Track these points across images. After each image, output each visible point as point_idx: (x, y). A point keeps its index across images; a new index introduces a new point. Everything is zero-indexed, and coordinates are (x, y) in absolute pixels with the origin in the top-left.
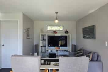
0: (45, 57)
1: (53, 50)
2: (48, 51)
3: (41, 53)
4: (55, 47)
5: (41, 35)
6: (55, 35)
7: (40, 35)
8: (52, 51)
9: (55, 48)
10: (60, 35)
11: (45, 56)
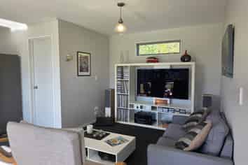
0: (126, 121)
1: (144, 105)
2: (132, 106)
3: (118, 109)
4: (154, 98)
5: (118, 67)
6: (155, 68)
7: (116, 68)
8: (141, 107)
9: (154, 102)
10: (168, 67)
11: (126, 117)
